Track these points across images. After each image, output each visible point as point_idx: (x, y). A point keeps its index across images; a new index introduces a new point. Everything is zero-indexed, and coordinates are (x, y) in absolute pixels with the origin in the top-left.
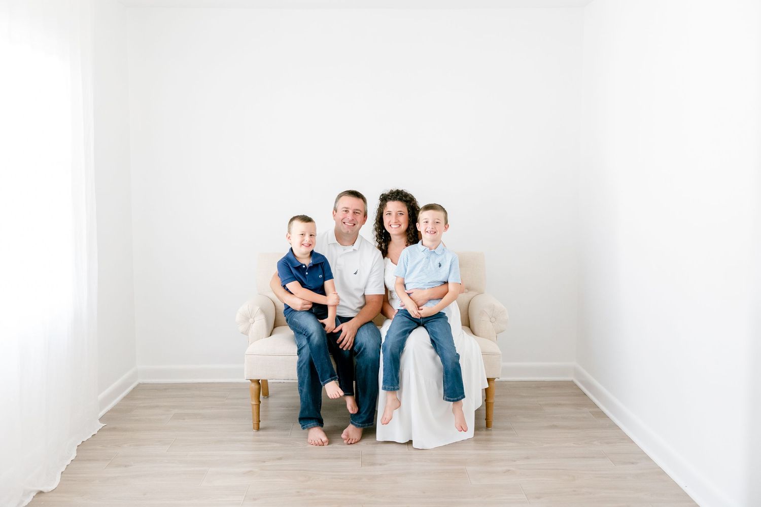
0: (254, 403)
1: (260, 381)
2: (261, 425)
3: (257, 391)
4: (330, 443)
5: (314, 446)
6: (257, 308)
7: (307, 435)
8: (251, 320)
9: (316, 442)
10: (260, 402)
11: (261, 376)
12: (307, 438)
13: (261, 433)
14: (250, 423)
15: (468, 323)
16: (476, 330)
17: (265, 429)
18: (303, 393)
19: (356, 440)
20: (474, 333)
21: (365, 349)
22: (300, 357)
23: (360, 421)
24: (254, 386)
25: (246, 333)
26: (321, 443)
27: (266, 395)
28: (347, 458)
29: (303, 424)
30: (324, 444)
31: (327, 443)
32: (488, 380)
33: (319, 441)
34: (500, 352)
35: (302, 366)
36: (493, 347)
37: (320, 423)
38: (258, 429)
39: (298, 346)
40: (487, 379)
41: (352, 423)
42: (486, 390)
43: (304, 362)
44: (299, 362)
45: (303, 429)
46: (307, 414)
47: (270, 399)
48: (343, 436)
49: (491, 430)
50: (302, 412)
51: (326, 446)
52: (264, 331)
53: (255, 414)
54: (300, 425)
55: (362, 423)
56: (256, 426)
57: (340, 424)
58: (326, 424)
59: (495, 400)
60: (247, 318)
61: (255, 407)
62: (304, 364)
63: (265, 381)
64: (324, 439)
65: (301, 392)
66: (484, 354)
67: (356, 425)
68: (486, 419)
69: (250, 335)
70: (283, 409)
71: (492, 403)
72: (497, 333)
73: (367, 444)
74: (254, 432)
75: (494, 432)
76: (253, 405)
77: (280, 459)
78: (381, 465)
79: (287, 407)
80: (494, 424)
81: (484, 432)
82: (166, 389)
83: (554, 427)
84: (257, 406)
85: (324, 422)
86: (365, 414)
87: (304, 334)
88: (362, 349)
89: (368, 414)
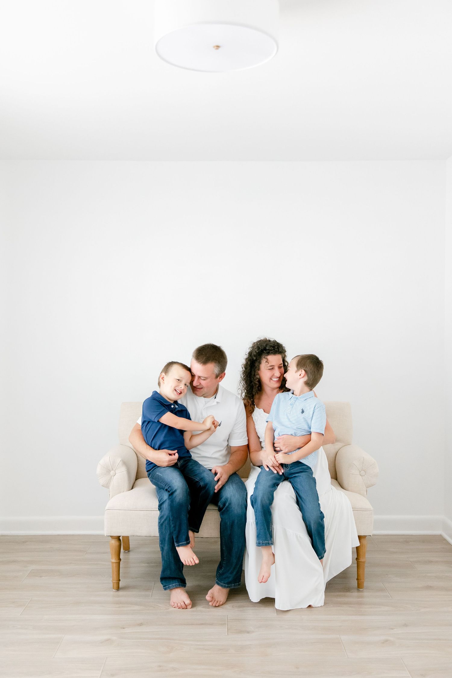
0: (114, 560)
1: (121, 538)
2: (121, 584)
3: (117, 549)
4: (193, 605)
5: (177, 609)
6: (119, 460)
7: (169, 596)
8: (112, 473)
9: (179, 605)
10: (120, 560)
11: (122, 532)
12: (170, 600)
13: (121, 593)
14: (110, 581)
15: (335, 476)
16: (345, 483)
17: (125, 588)
18: (165, 551)
19: (221, 603)
20: (342, 486)
21: (230, 504)
22: (161, 512)
23: (226, 582)
24: (114, 543)
25: (107, 486)
26: (184, 606)
27: (127, 549)
28: (212, 624)
29: (164, 585)
30: (188, 607)
31: (190, 606)
32: (360, 537)
33: (182, 604)
34: (372, 508)
35: (163, 522)
36: (364, 503)
37: (182, 583)
38: (118, 588)
39: (160, 501)
40: (358, 536)
41: (218, 584)
42: (357, 548)
43: (165, 517)
44: (160, 518)
45: (165, 589)
46: (168, 573)
47: (131, 553)
48: (208, 597)
49: (362, 591)
50: (163, 571)
51: (189, 610)
52: (126, 484)
53: (115, 573)
54: (162, 586)
55: (228, 583)
56: (116, 586)
57: (204, 583)
58: (190, 583)
59: (368, 557)
60: (108, 470)
61: (114, 565)
62: (165, 520)
63: (127, 538)
64: (188, 601)
65: (162, 549)
66: (354, 509)
67: (222, 586)
68: (357, 579)
69: (111, 487)
70: (143, 565)
71: (364, 562)
72: (367, 488)
73: (233, 607)
74: (113, 592)
75: (366, 593)
76: (113, 563)
77: (141, 625)
78: (248, 632)
79: (148, 563)
80: (365, 584)
81: (356, 594)
82: (24, 542)
83: (429, 588)
84: (117, 564)
85: (187, 582)
86: (231, 573)
87: (166, 490)
88: (227, 504)
89: (235, 573)
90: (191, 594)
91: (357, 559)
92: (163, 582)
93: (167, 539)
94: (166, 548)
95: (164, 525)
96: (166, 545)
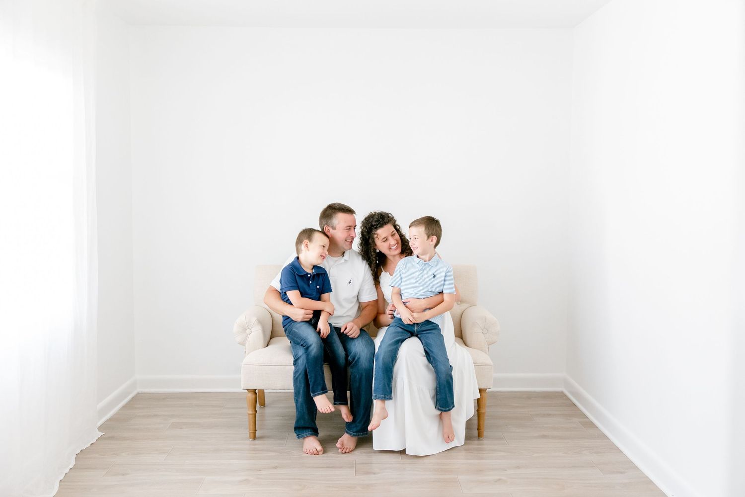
0: (250, 412)
1: (257, 391)
2: (257, 434)
3: (253, 401)
4: (324, 452)
5: (309, 455)
6: (254, 319)
7: (303, 444)
8: (248, 331)
9: (311, 451)
10: (256, 411)
11: (257, 386)
12: (303, 447)
13: (257, 442)
14: (247, 432)
15: (460, 335)
16: (468, 341)
17: (261, 438)
18: (299, 403)
19: (351, 450)
20: (466, 344)
21: (359, 358)
22: (296, 367)
23: (355, 430)
24: (251, 396)
25: (243, 343)
26: (315, 452)
27: (263, 404)
28: (341, 467)
29: (298, 433)
30: (319, 453)
31: (322, 452)
32: (480, 390)
33: (314, 450)
34: (492, 363)
35: (298, 376)
36: (484, 358)
37: (315, 432)
38: (255, 438)
39: (294, 357)
40: (479, 389)
41: (347, 433)
43: (300, 372)
44: (295, 373)
45: (299, 438)
46: (302, 423)
47: (266, 408)
48: (338, 445)
49: (482, 440)
50: (297, 422)
51: (321, 455)
52: (261, 342)
53: (252, 424)
54: (296, 435)
55: (356, 432)
56: (252, 435)
57: (334, 433)
58: (321, 433)
59: (487, 411)
60: (244, 329)
61: (251, 416)
62: (300, 375)
63: (262, 391)
64: (319, 448)
65: (297, 401)
66: (476, 364)
67: (351, 434)
68: (478, 429)
69: (247, 345)
70: (278, 418)
71: (484, 413)
72: (489, 345)
73: (361, 453)
74: (250, 441)
75: (485, 442)
76: (249, 414)
77: (276, 468)
78: (374, 474)
79: (282, 417)
80: (485, 433)
81: (476, 442)
82: (164, 399)
83: (545, 437)
84: (253, 416)
85: (319, 431)
86: (359, 423)
87: (302, 345)
88: (356, 359)
89: (362, 423)
90: (322, 442)
91: (477, 410)
92: (297, 431)
93: (301, 391)
94: (300, 400)
95: (299, 379)
96: (300, 397)
